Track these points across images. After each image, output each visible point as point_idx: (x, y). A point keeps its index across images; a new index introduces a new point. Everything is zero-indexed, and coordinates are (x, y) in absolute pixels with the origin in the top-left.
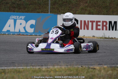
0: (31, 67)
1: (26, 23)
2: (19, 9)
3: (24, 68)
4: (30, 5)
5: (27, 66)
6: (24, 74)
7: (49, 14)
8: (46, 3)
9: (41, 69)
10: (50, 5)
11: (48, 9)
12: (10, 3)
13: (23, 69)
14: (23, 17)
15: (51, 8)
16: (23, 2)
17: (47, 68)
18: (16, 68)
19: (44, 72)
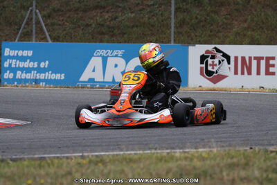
0: (153, 151)
1: (127, 64)
2: (112, 36)
3: (138, 152)
4: (133, 26)
6: (142, 165)
7: (172, 44)
8: (165, 22)
9: (173, 154)
10: (174, 27)
11: (170, 35)
12: (94, 26)
13: (135, 154)
14: (120, 52)
15: (175, 33)
16: (119, 22)
17: (185, 152)
18: (122, 153)
19: (180, 159)
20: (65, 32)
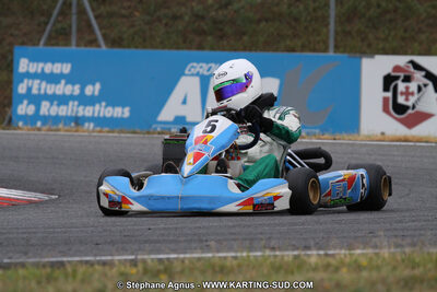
0: (268, 253)
2: (221, 37)
3: (239, 254)
4: (259, 21)
5: (251, 249)
7: (331, 54)
8: (319, 13)
9: (305, 258)
10: (336, 22)
11: (328, 38)
12: (187, 18)
13: (235, 258)
15: (336, 33)
16: (235, 11)
17: (326, 255)
18: (210, 255)
19: (315, 269)
20: (132, 31)
